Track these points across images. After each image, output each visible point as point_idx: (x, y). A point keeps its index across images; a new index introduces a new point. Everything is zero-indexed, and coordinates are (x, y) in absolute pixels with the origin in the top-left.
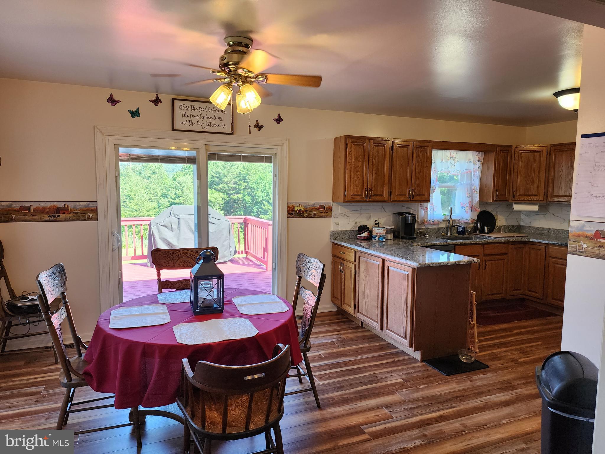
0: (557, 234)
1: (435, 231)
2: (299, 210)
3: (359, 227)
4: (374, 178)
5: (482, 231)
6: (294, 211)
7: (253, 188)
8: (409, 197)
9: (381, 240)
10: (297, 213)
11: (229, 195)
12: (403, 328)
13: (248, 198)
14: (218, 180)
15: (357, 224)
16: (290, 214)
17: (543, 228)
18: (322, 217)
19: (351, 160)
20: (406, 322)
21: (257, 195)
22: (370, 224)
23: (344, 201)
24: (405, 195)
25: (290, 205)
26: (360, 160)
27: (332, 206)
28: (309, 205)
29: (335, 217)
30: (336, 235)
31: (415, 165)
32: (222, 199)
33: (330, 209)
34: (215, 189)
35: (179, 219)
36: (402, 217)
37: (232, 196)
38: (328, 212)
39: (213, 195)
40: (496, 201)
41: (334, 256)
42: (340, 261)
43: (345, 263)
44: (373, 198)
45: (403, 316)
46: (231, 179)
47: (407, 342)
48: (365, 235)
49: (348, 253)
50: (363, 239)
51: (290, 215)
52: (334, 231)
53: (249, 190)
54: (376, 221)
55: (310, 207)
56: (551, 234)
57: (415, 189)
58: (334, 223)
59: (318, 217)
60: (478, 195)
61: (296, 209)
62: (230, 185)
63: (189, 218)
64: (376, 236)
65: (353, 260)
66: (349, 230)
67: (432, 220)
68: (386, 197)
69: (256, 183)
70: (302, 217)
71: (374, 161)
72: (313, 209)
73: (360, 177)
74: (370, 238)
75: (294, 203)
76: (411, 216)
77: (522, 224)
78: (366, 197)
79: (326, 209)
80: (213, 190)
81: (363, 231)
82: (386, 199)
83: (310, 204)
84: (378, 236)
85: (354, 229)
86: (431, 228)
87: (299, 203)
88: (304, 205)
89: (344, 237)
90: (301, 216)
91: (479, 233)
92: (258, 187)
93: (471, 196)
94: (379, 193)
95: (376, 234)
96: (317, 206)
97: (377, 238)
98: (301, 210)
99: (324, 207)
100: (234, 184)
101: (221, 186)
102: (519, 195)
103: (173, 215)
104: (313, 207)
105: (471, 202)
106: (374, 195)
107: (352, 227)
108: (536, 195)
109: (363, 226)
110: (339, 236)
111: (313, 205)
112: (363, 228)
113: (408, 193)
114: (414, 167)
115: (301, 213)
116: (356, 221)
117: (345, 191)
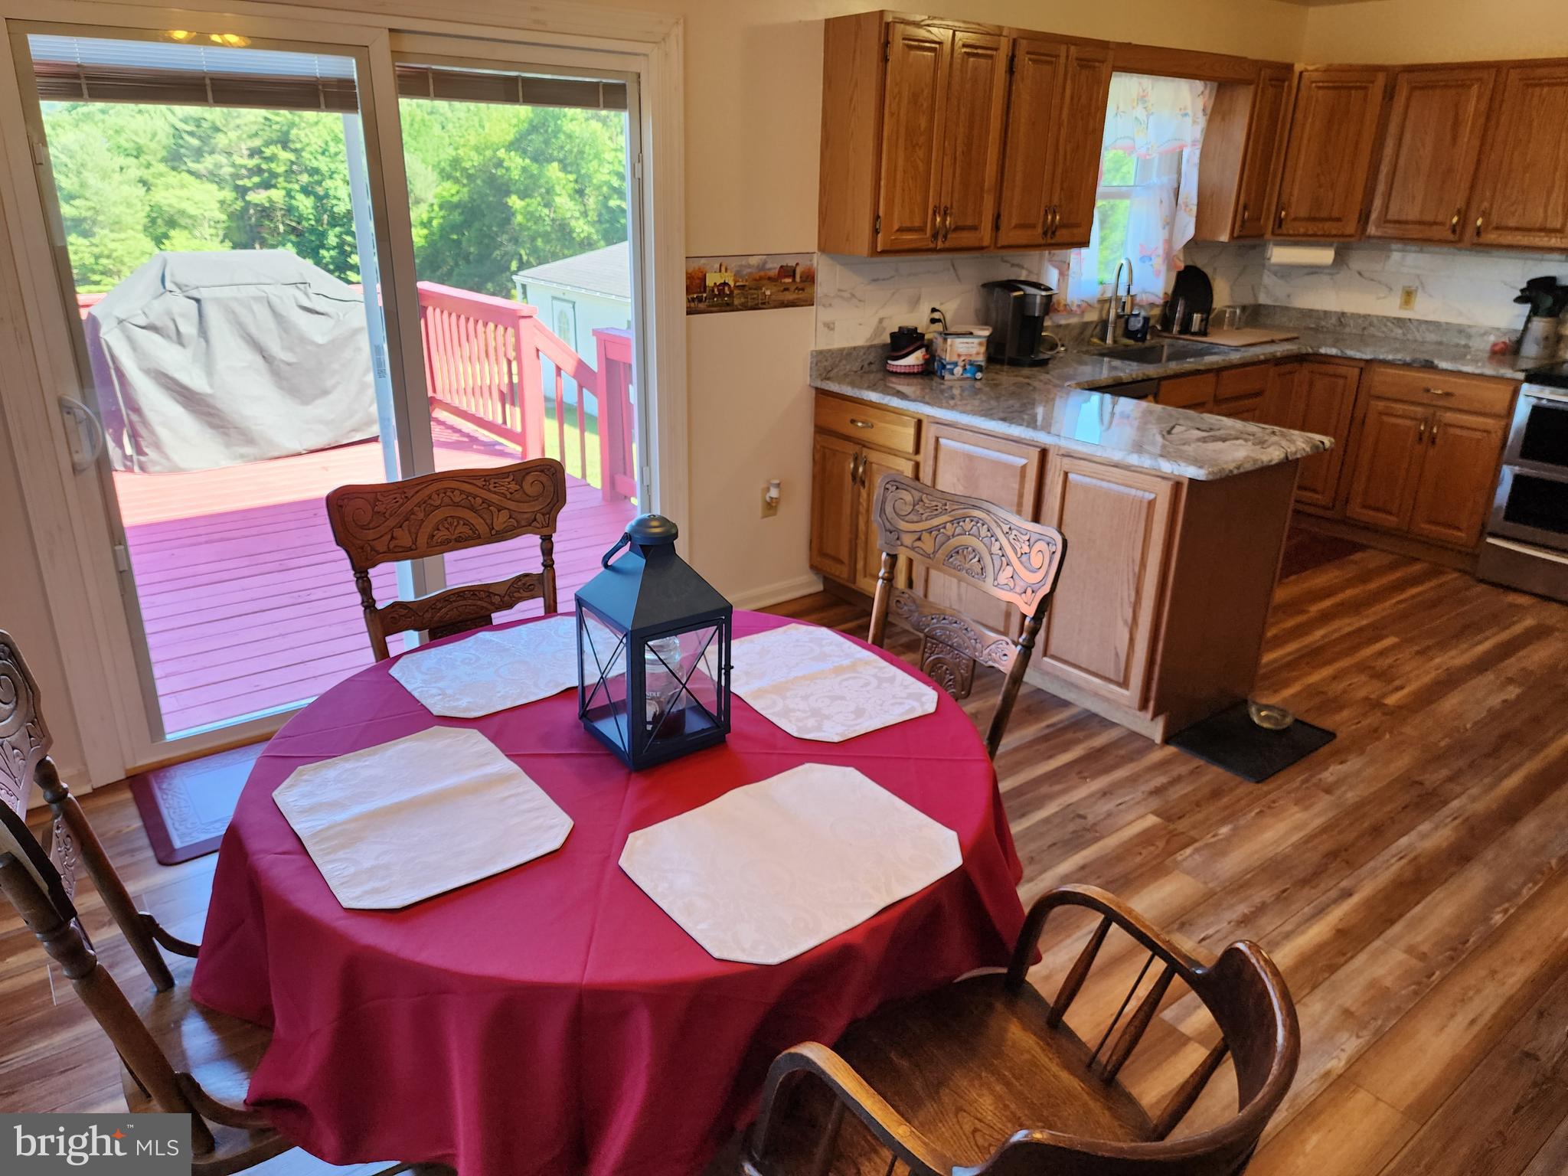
0: (1364, 329)
1: (1075, 332)
2: (721, 284)
3: (893, 335)
4: (958, 171)
5: (1186, 328)
6: (705, 287)
7: (315, 171)
8: (1045, 233)
9: (969, 375)
10: (716, 296)
11: (242, 191)
12: (1117, 655)
13: (305, 204)
14: (195, 142)
15: (885, 323)
16: (693, 300)
17: (1325, 312)
18: (787, 306)
19: (899, 104)
20: (1132, 640)
21: (331, 192)
22: (918, 319)
23: (874, 252)
24: (1033, 226)
25: (695, 265)
26: (925, 105)
27: (815, 265)
28: (749, 266)
29: (824, 306)
30: (827, 363)
31: (1065, 123)
32: (218, 205)
33: (810, 278)
34: (190, 172)
35: (198, 301)
36: (1016, 297)
37: (252, 197)
38: (803, 289)
39: (184, 193)
40: (1239, 237)
41: (821, 430)
42: (851, 449)
43: (874, 456)
44: (955, 239)
45: (1120, 623)
46: (239, 138)
47: (1131, 695)
48: (914, 359)
49: (887, 426)
50: (908, 374)
51: (692, 305)
52: (821, 352)
53: (305, 178)
54: (934, 310)
55: (750, 273)
56: (1347, 330)
57: (1060, 206)
58: (820, 324)
59: (775, 307)
60: (1193, 220)
61: (710, 283)
62: (239, 161)
63: (236, 299)
64: (956, 364)
65: (910, 447)
66: (860, 341)
67: (1076, 302)
68: (986, 235)
69: (323, 153)
70: (729, 307)
71: (963, 110)
72: (761, 279)
73: (921, 164)
74: (931, 371)
75: (703, 261)
76: (1044, 293)
77: (1263, 299)
78: (935, 236)
79: (798, 279)
80: (185, 175)
81: (907, 347)
82: (986, 243)
83: (753, 261)
84: (962, 364)
85: (876, 342)
86: (1067, 326)
87: (720, 260)
88: (734, 264)
89: (848, 367)
90: (728, 304)
91: (1180, 332)
92: (333, 166)
93: (1170, 223)
94: (969, 222)
95: (955, 359)
96: (774, 266)
97: (958, 370)
98: (725, 284)
99: (794, 271)
100: (251, 156)
101: (209, 162)
102: (1295, 219)
103: (174, 288)
104: (762, 274)
105: (1169, 242)
106: (957, 229)
107: (868, 336)
108: (1339, 220)
109: (909, 330)
110: (837, 366)
111: (762, 267)
112: (905, 340)
113: (1041, 221)
114: (1063, 131)
115: (727, 295)
116: (882, 314)
117: (877, 217)
